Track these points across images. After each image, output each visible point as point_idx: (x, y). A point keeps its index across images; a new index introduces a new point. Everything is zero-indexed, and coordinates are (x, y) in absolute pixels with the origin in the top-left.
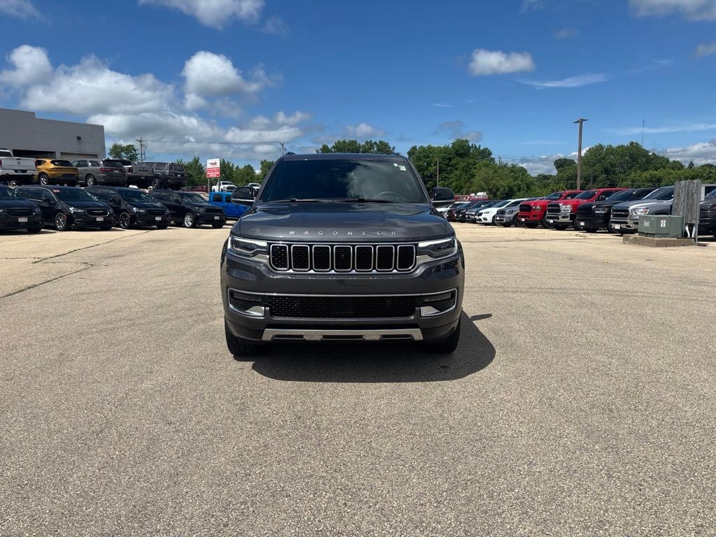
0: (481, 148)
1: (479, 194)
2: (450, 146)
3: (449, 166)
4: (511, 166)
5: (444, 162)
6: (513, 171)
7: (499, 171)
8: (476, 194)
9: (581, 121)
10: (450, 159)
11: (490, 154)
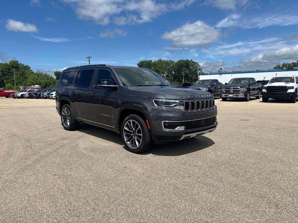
0: (25, 65)
1: (35, 86)
2: (8, 63)
3: (9, 73)
4: (44, 74)
5: (6, 71)
6: (46, 76)
7: (40, 76)
8: (34, 86)
9: (89, 57)
10: (9, 69)
11: (29, 68)
